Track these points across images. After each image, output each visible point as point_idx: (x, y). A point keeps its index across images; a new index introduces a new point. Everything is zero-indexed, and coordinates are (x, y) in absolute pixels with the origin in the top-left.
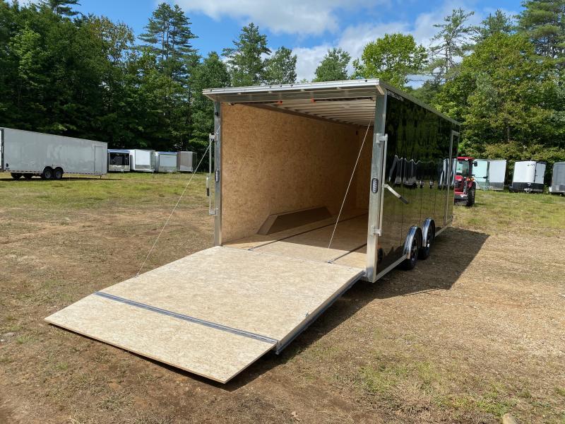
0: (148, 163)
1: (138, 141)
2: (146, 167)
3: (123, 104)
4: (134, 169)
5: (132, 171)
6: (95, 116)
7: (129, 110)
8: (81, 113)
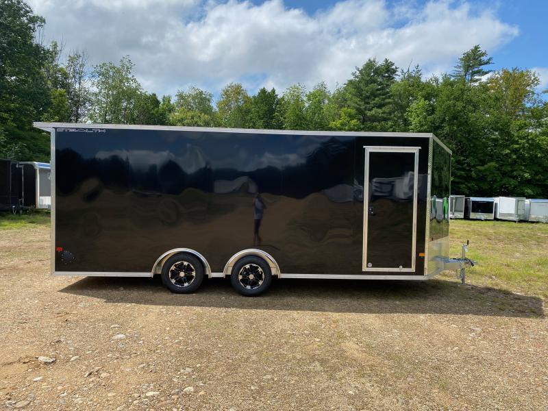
0: (513, 211)
1: (524, 188)
2: (510, 215)
3: (507, 151)
4: (498, 217)
5: (496, 219)
6: (474, 166)
7: (515, 157)
8: (462, 164)
